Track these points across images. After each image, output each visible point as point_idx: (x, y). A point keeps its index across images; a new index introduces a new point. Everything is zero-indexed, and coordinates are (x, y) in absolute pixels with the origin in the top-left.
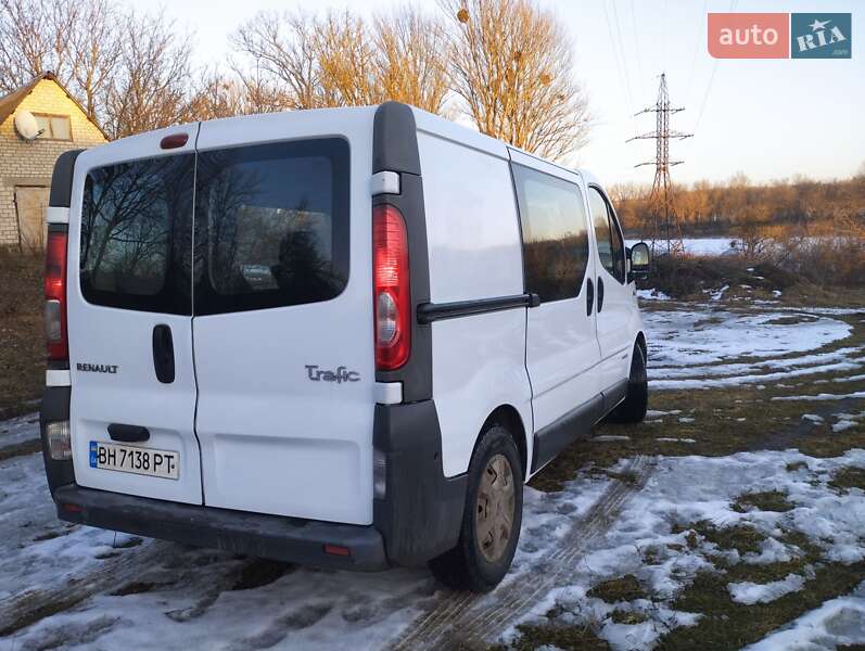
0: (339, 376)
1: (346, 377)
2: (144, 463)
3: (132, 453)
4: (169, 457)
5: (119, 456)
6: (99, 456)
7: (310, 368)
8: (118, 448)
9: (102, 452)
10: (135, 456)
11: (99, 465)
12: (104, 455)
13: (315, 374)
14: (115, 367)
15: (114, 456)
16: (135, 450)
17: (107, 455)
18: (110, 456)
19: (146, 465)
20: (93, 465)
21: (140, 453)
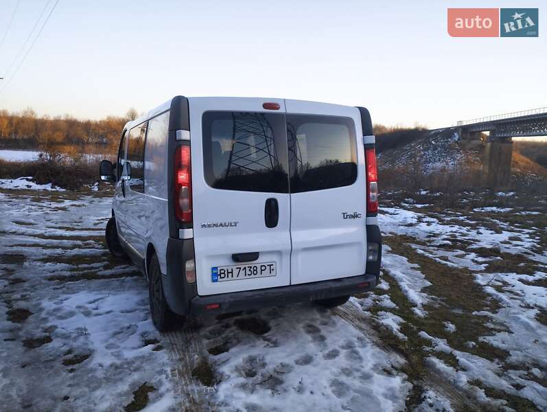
0: (355, 216)
1: (357, 216)
2: (254, 271)
3: (245, 268)
4: (270, 265)
5: (236, 272)
6: (220, 275)
7: (344, 214)
8: (234, 268)
9: (222, 272)
10: (247, 269)
11: (219, 280)
12: (224, 273)
13: (345, 216)
14: (236, 223)
15: (232, 272)
16: (247, 266)
17: (226, 273)
18: (228, 273)
19: (255, 272)
20: (214, 281)
21: (251, 267)
